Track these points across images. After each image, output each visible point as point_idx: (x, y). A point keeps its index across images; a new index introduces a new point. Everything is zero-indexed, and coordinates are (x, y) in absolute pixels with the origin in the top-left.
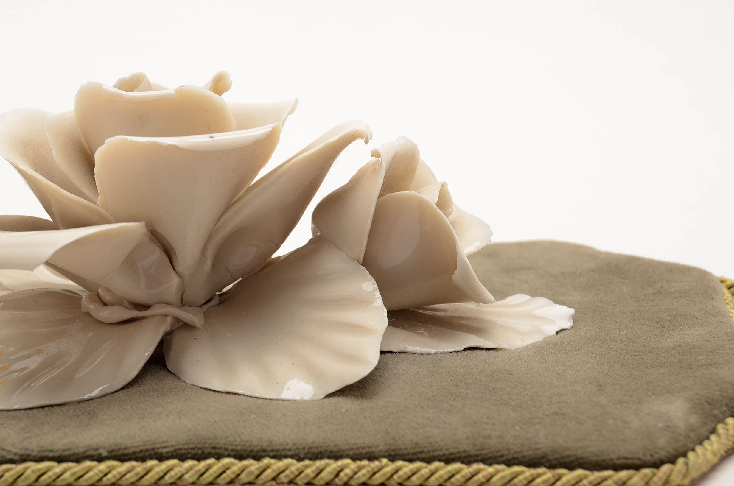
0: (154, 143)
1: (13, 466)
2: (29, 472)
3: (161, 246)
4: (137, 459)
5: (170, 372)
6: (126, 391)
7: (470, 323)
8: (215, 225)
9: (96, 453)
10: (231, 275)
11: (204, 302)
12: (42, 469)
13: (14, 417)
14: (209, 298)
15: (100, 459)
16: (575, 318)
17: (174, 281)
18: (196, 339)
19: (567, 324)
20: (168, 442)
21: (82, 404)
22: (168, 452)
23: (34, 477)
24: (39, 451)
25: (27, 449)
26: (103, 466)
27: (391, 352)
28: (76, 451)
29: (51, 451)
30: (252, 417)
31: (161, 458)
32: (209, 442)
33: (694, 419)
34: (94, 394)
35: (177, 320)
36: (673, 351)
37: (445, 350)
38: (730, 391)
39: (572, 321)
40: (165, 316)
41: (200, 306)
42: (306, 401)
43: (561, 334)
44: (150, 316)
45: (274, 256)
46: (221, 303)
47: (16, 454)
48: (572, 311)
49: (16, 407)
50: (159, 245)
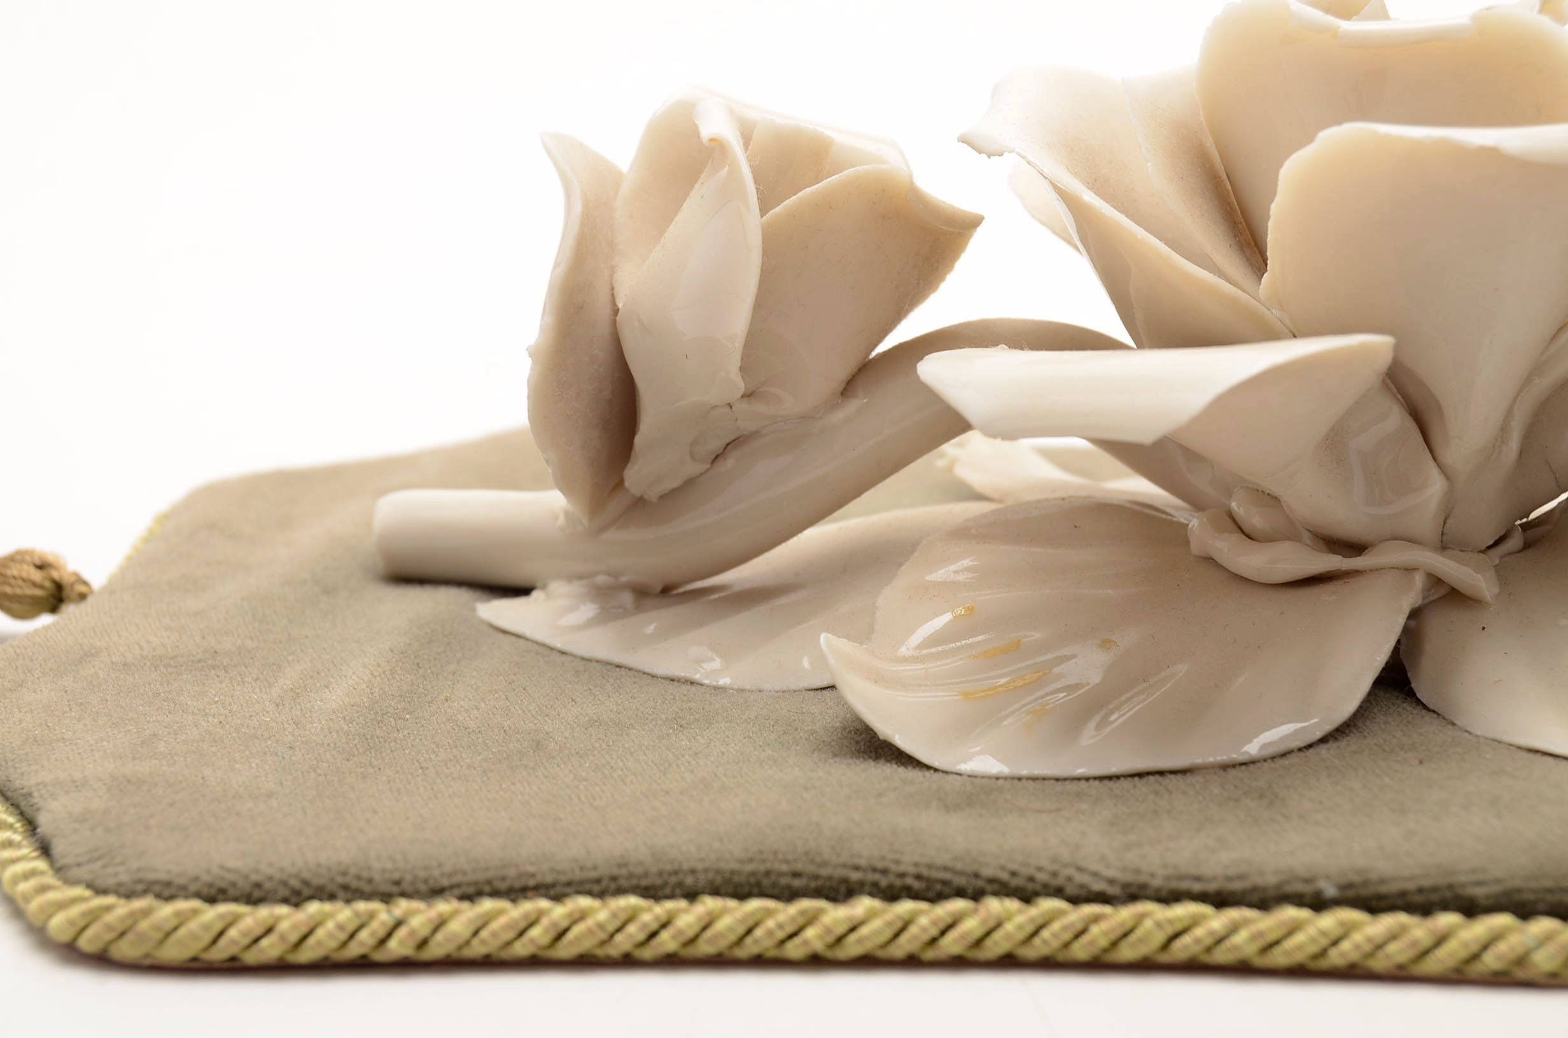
1: (1107, 909)
2: (1148, 924)
3: (1402, 400)
4: (1410, 908)
5: (1425, 707)
6: (1332, 745)
9: (1307, 889)
10: (1556, 478)
11: (1491, 542)
12: (1180, 919)
13: (1078, 795)
14: (1503, 533)
15: (1319, 904)
17: (1436, 486)
18: (1484, 628)
21: (1233, 773)
22: (1488, 897)
23: (1159, 938)
24: (1168, 878)
25: (1138, 871)
26: (1329, 921)
28: (1258, 881)
29: (1198, 879)
31: (1471, 909)
34: (1253, 748)
35: (1435, 581)
40: (1409, 570)
41: (1483, 552)
44: (1371, 571)
46: (1527, 546)
47: (1111, 882)
49: (1080, 771)
50: (1398, 400)
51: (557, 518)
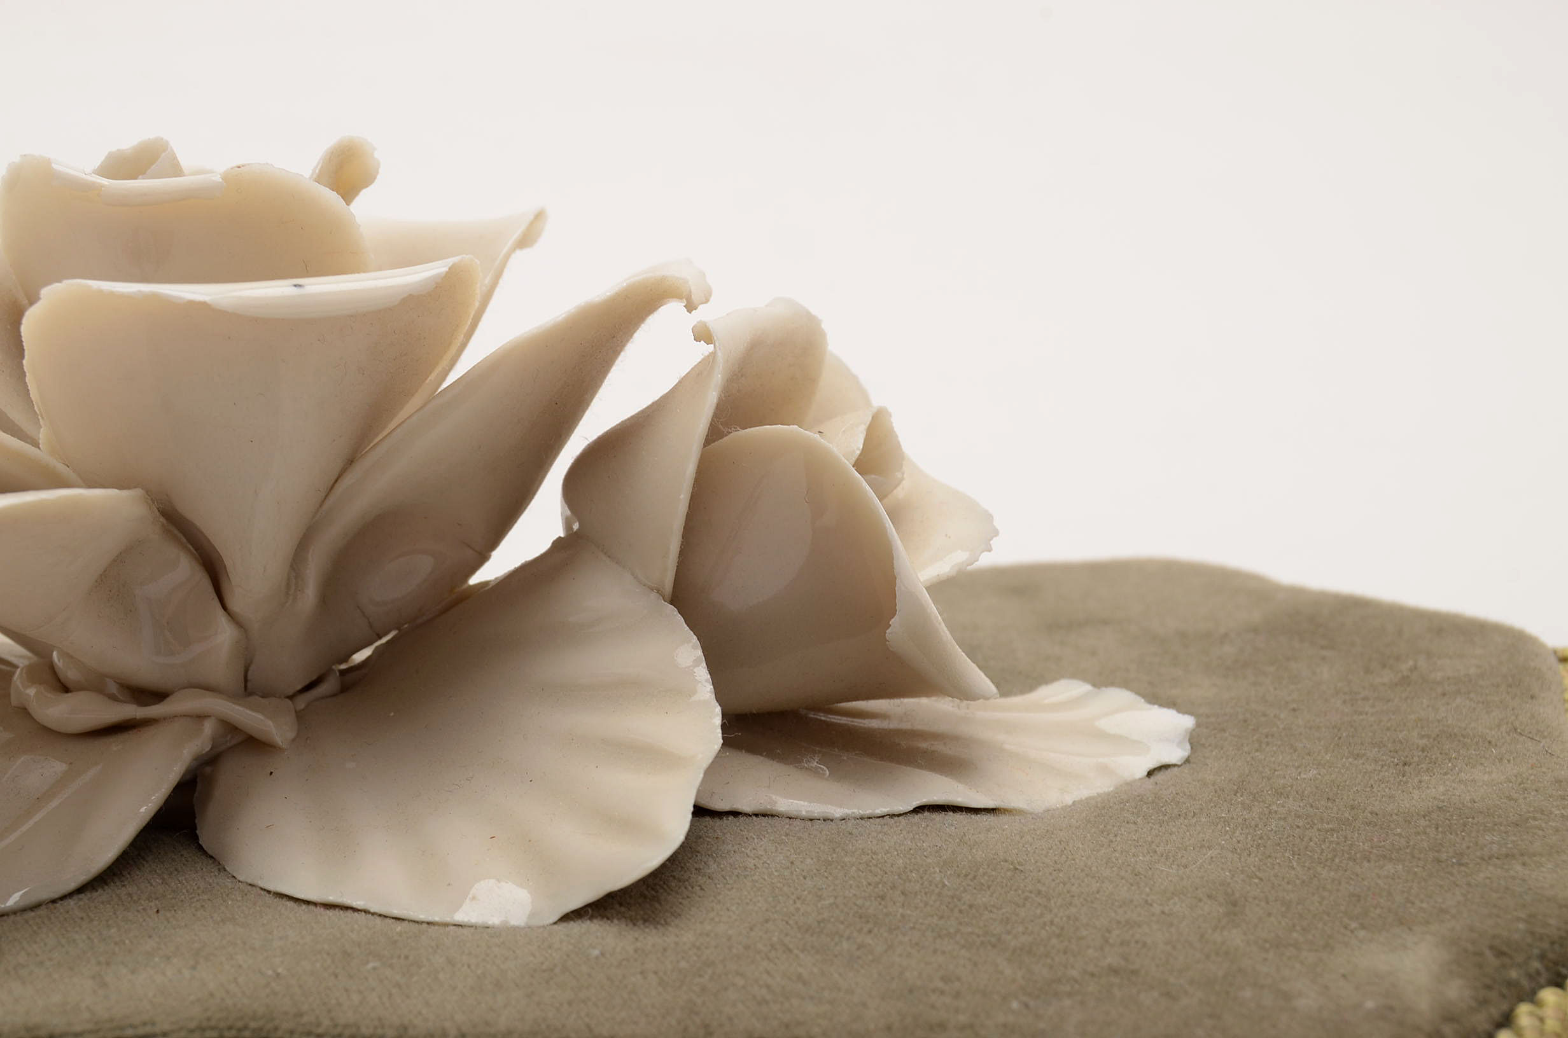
0: (155, 296)
3: (195, 552)
5: (205, 853)
6: (85, 896)
7: (939, 747)
8: (323, 501)
10: (369, 623)
11: (299, 687)
14: (314, 678)
16: (1194, 740)
17: (224, 635)
18: (271, 773)
19: (1175, 754)
20: (153, 1024)
27: (735, 814)
30: (370, 966)
32: (253, 1025)
33: (1456, 991)
35: (229, 727)
36: (1423, 822)
37: (869, 812)
38: (1552, 922)
39: (1188, 747)
40: (200, 717)
41: (291, 697)
42: (515, 929)
43: (1159, 777)
44: (165, 719)
45: (474, 580)
46: (344, 689)
48: (1187, 722)
50: (189, 550)
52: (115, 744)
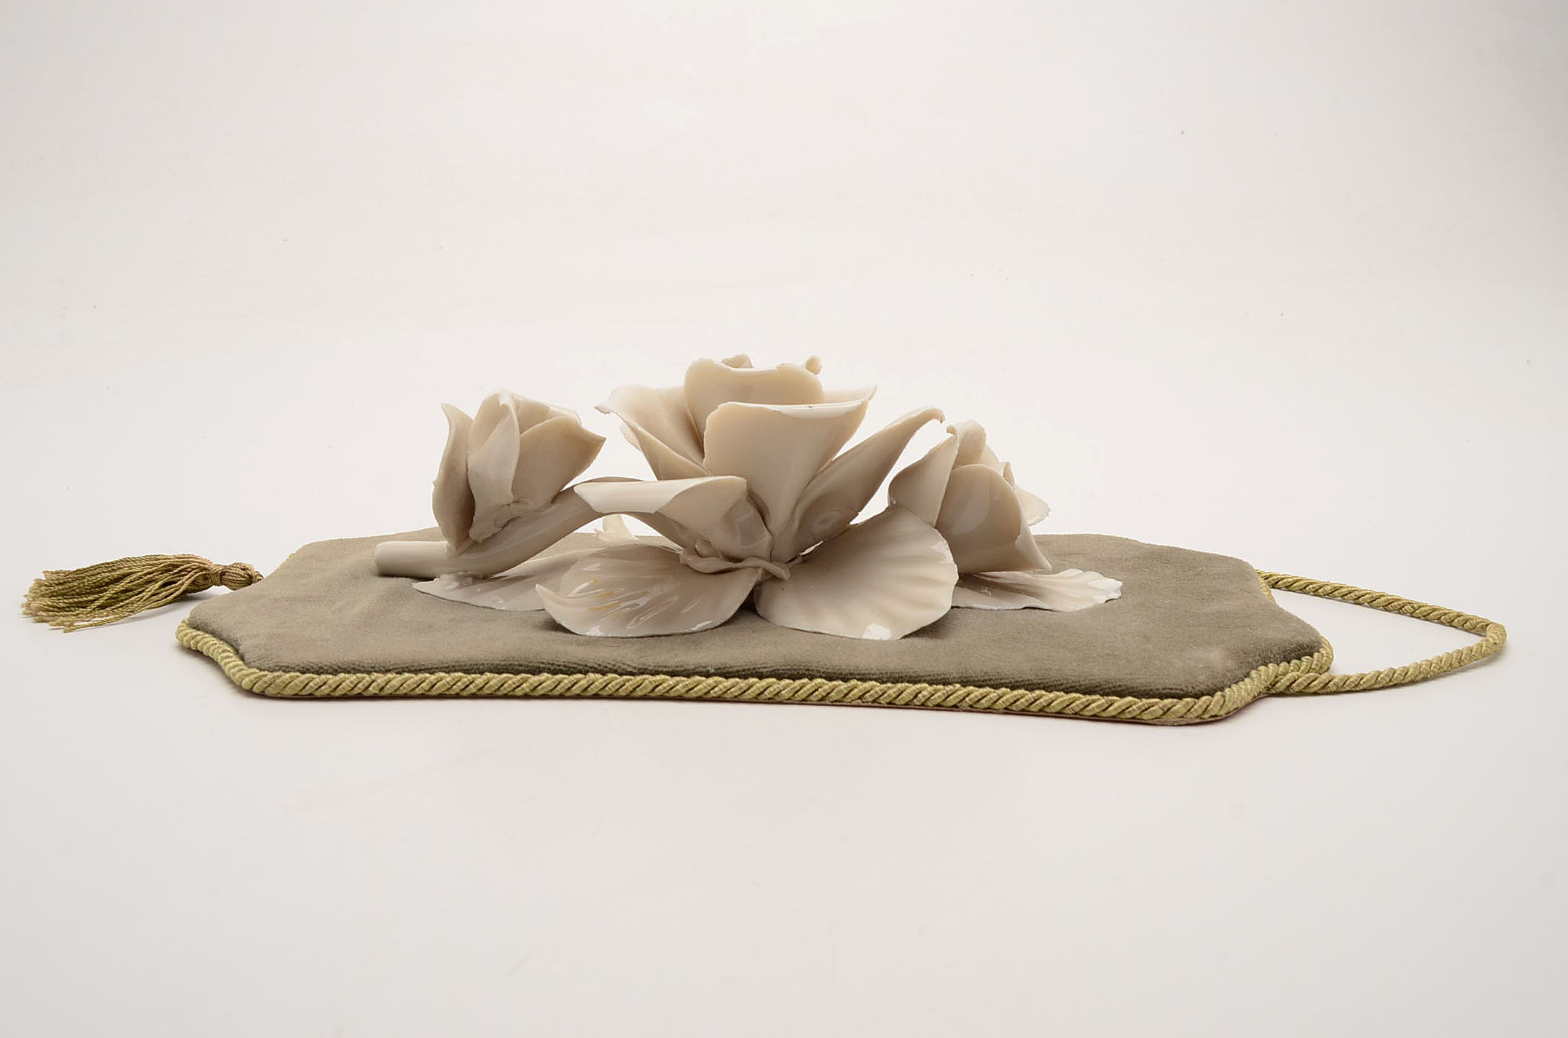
0: (761, 408)
1: (632, 677)
2: (647, 682)
3: (756, 507)
4: (740, 677)
5: (761, 616)
6: (723, 627)
7: (1028, 589)
8: (806, 487)
9: (704, 670)
10: (814, 537)
11: (790, 560)
12: (658, 681)
13: (629, 642)
14: (793, 558)
15: (708, 675)
16: (1122, 589)
17: (767, 537)
18: (783, 589)
19: (1116, 595)
20: (767, 663)
21: (685, 636)
22: (767, 672)
23: (651, 687)
24: (655, 666)
25: (645, 664)
26: (711, 681)
27: (958, 607)
28: (687, 668)
29: (665, 667)
30: (839, 648)
31: (761, 676)
32: (803, 664)
33: (1231, 664)
34: (694, 629)
35: (767, 572)
36: (1212, 616)
37: (1007, 608)
38: (1263, 644)
39: (1120, 592)
40: (757, 568)
41: (786, 563)
42: (885, 641)
43: (1110, 602)
44: (743, 568)
45: (852, 523)
46: (804, 562)
47: (634, 668)
48: (1120, 584)
49: (630, 635)
50: (753, 506)
51: (444, 550)
52: (726, 576)
